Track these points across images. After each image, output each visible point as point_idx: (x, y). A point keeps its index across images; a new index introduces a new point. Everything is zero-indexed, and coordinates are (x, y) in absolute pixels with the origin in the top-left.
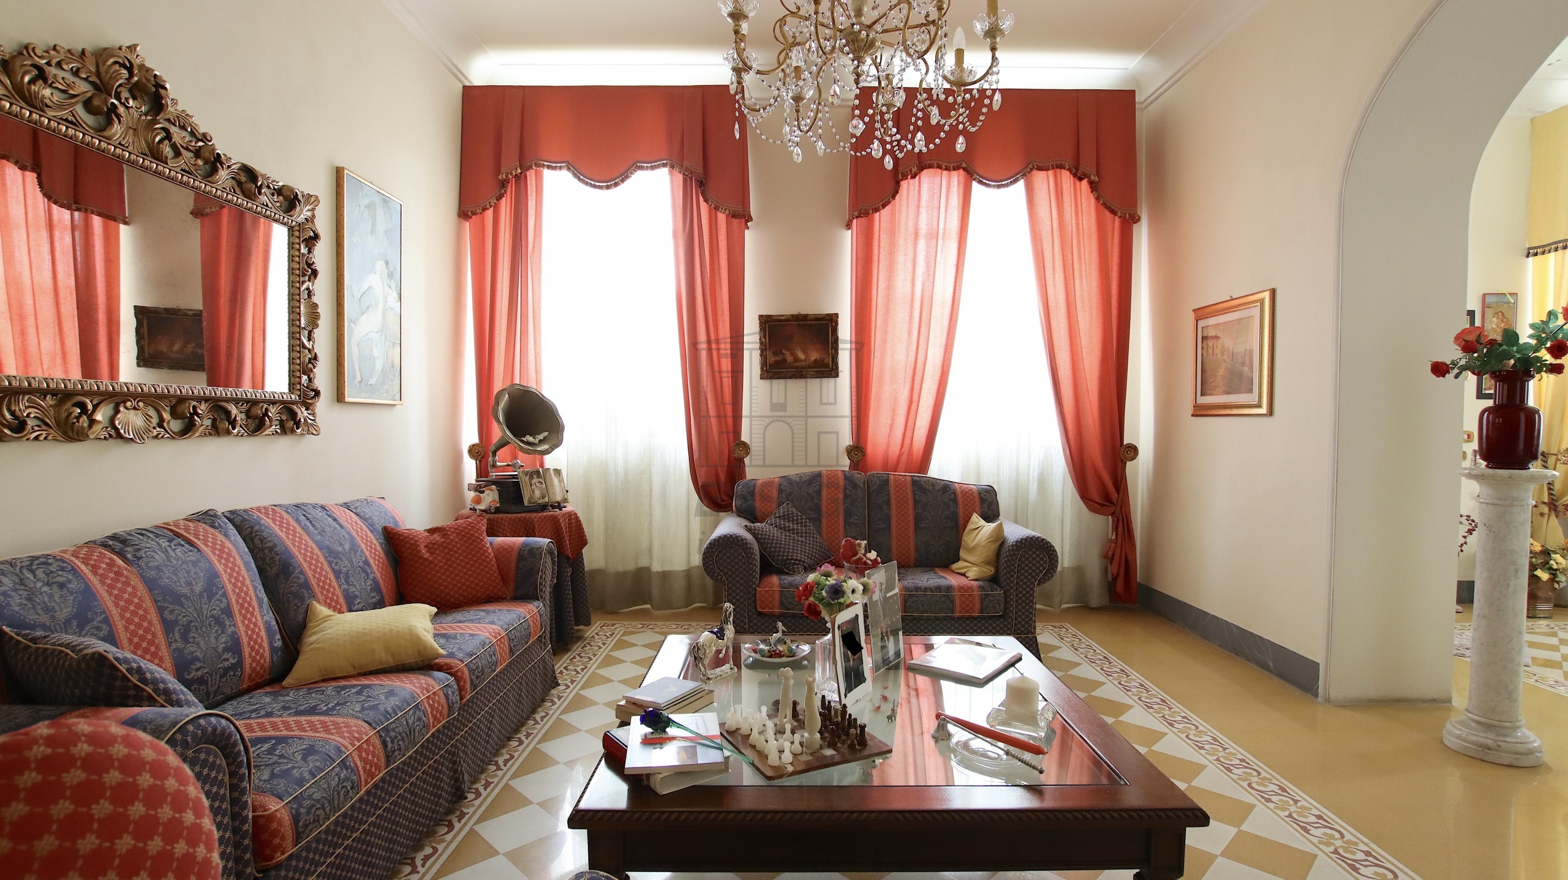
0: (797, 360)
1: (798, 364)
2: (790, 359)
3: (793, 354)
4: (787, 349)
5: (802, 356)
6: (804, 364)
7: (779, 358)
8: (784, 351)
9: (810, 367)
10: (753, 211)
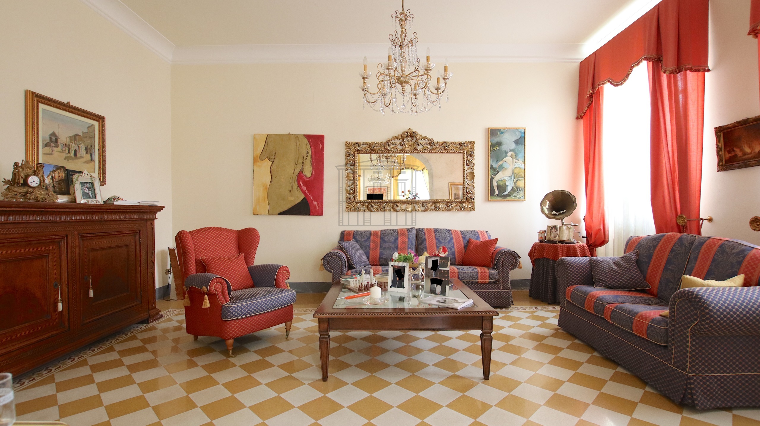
0: (745, 154)
1: (746, 157)
2: (739, 153)
3: (742, 150)
4: (738, 148)
5: (748, 150)
6: (750, 156)
7: (732, 154)
8: (735, 149)
9: (754, 158)
10: (710, 65)
